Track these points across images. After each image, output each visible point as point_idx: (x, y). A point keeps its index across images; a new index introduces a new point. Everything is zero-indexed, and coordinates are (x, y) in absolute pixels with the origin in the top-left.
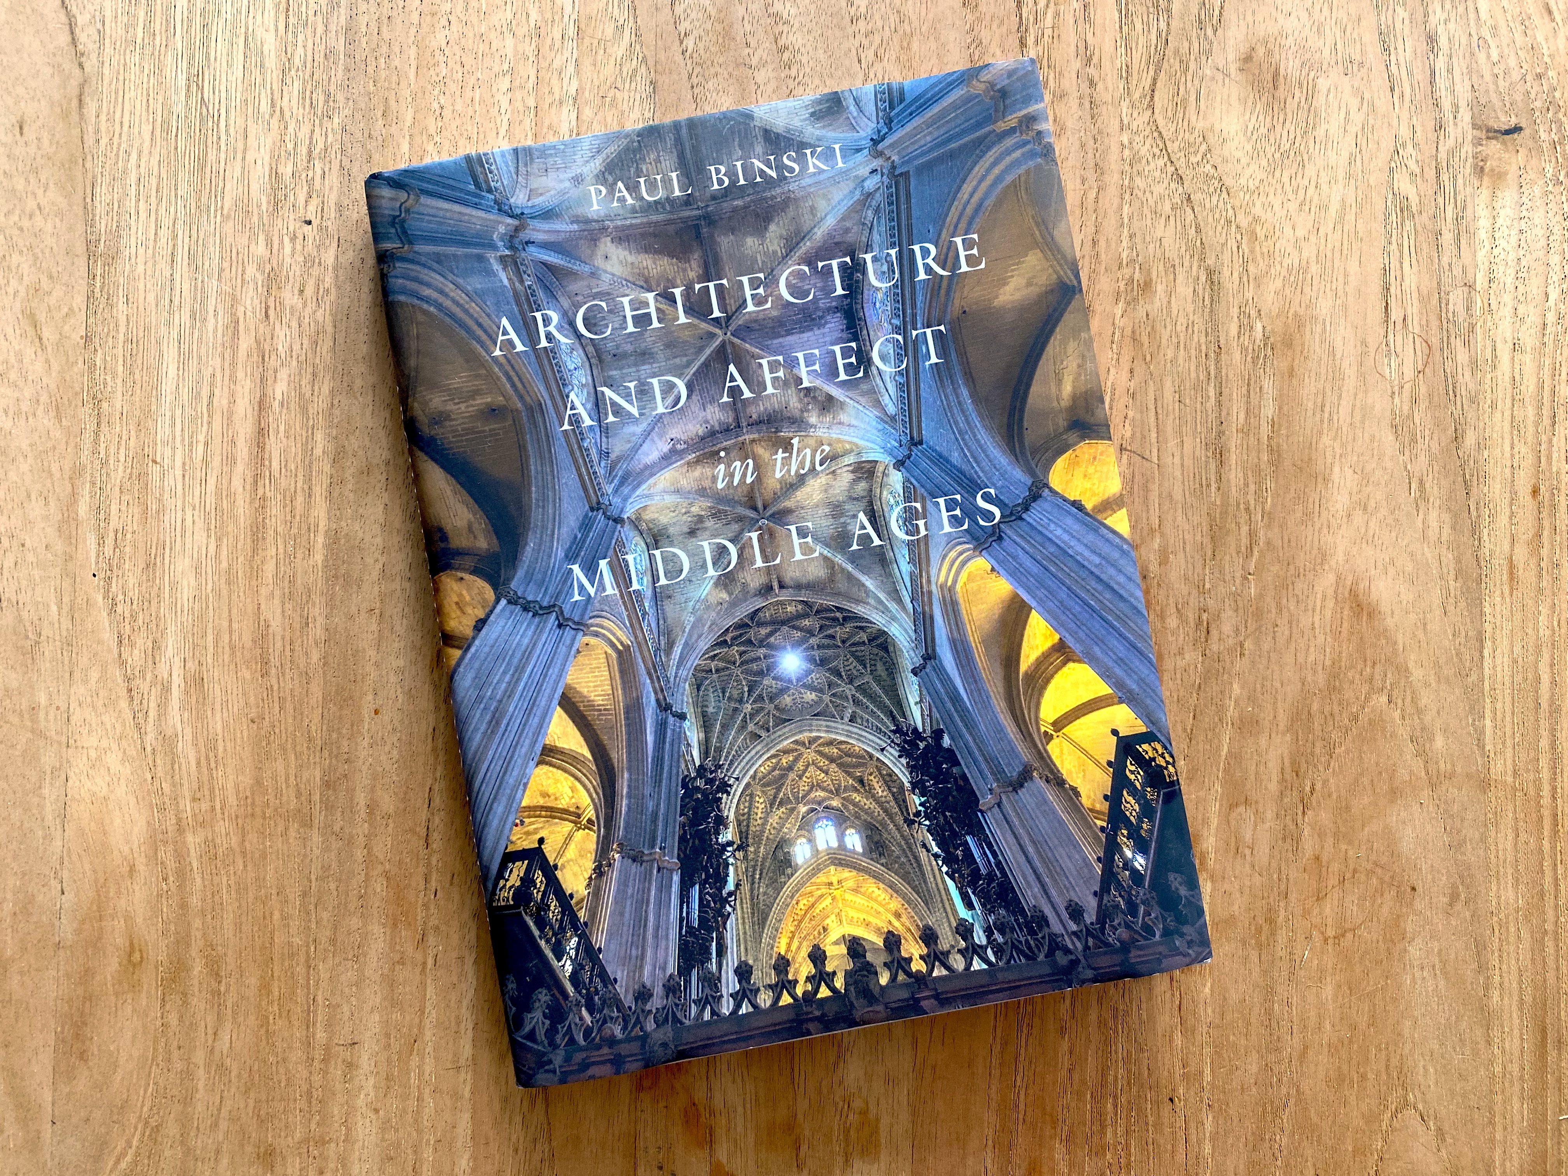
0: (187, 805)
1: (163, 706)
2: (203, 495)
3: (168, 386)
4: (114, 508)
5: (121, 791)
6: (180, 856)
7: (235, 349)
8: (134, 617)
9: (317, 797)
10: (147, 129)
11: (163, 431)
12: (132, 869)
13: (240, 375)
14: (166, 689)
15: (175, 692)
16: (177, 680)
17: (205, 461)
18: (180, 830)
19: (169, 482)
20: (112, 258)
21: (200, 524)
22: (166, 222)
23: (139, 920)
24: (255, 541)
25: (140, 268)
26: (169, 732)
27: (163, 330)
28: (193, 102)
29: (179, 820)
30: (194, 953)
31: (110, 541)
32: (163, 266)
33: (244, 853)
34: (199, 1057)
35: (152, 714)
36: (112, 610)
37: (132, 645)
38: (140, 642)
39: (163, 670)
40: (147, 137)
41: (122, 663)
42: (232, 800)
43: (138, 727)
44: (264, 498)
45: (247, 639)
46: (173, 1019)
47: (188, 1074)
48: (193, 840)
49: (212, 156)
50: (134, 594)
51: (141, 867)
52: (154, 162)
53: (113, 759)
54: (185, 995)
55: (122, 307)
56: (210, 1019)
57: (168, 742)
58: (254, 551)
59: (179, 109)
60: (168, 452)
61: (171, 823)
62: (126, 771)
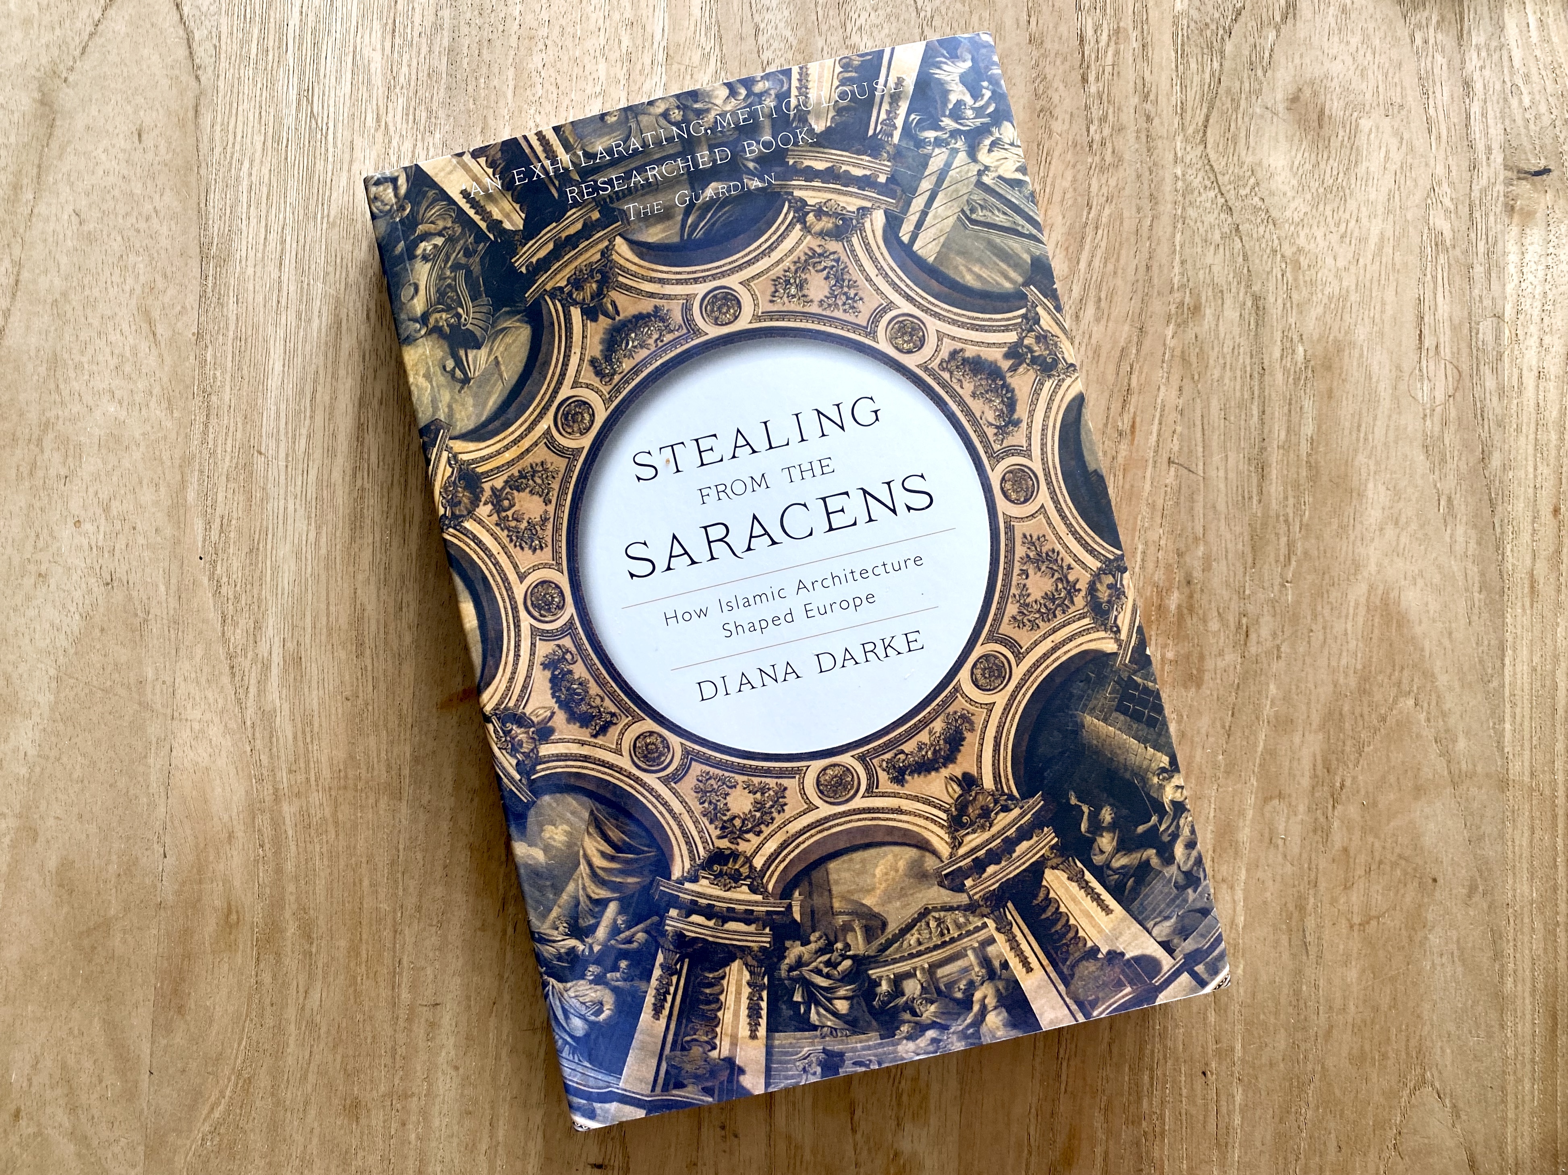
0: (283, 775)
1: (262, 683)
2: (304, 484)
3: (274, 382)
4: (221, 497)
5: (221, 762)
6: (277, 824)
7: (337, 348)
8: (237, 599)
9: (406, 772)
10: (259, 139)
11: (268, 424)
12: (231, 836)
13: (342, 372)
14: (266, 667)
15: (275, 671)
16: (277, 659)
17: (307, 453)
18: (277, 800)
19: (272, 473)
20: (224, 260)
21: (301, 512)
22: (275, 227)
23: (237, 883)
24: (353, 530)
25: (250, 271)
26: (268, 708)
27: (270, 329)
28: (302, 116)
29: (276, 790)
30: (288, 914)
31: (216, 526)
32: (272, 267)
33: (336, 823)
34: (291, 1013)
35: (253, 690)
36: (217, 592)
37: (236, 624)
38: (242, 622)
39: (263, 649)
40: (259, 147)
41: (225, 640)
42: (326, 773)
43: (239, 702)
44: (363, 489)
45: (343, 621)
46: (267, 978)
47: (279, 1029)
48: (288, 810)
49: (320, 166)
50: (238, 575)
51: (240, 834)
52: (265, 170)
53: (215, 731)
54: (278, 954)
55: (232, 306)
56: (302, 979)
57: (267, 716)
58: (353, 539)
59: (290, 121)
60: (272, 444)
61: (268, 793)
62: (227, 743)
